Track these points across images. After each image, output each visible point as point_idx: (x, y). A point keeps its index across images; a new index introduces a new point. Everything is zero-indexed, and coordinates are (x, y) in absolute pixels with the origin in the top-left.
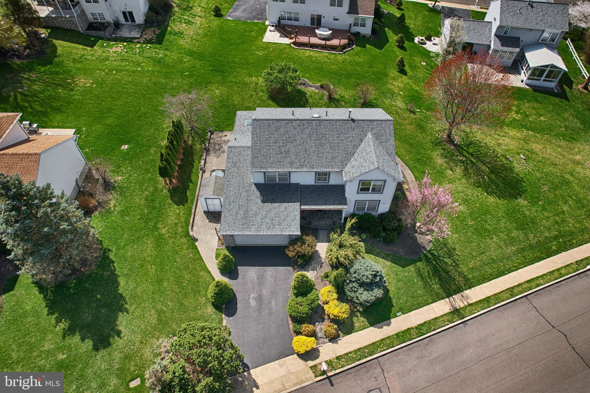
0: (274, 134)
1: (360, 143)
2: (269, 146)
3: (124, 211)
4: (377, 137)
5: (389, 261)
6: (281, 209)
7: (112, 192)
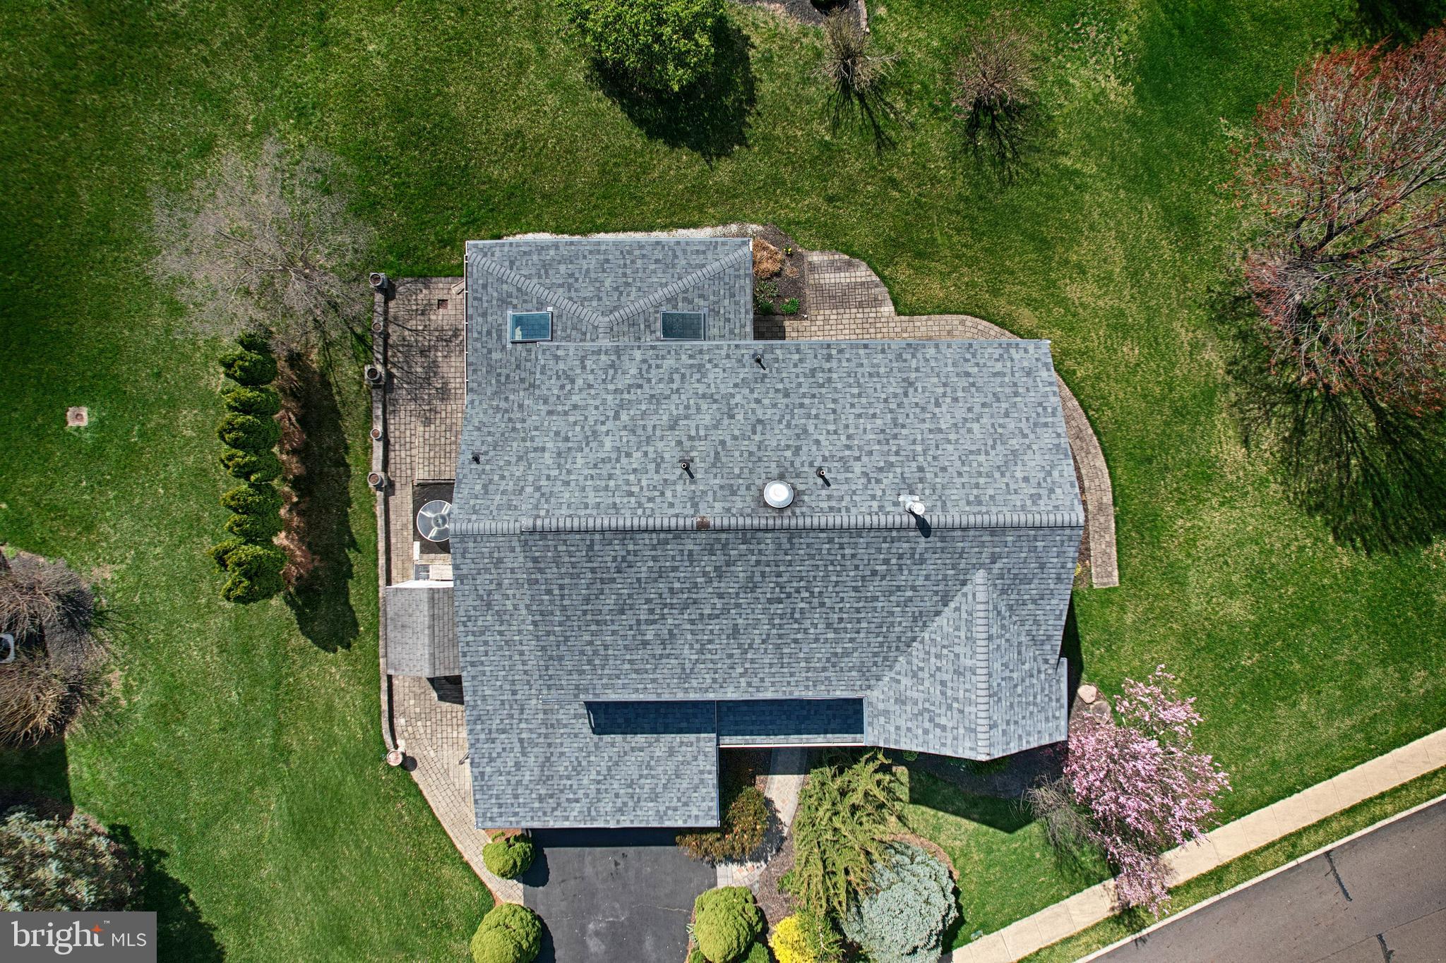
0: (613, 580)
1: (940, 608)
2: (598, 623)
3: (164, 706)
4: (1009, 584)
5: (974, 820)
6: (658, 754)
7: (100, 632)
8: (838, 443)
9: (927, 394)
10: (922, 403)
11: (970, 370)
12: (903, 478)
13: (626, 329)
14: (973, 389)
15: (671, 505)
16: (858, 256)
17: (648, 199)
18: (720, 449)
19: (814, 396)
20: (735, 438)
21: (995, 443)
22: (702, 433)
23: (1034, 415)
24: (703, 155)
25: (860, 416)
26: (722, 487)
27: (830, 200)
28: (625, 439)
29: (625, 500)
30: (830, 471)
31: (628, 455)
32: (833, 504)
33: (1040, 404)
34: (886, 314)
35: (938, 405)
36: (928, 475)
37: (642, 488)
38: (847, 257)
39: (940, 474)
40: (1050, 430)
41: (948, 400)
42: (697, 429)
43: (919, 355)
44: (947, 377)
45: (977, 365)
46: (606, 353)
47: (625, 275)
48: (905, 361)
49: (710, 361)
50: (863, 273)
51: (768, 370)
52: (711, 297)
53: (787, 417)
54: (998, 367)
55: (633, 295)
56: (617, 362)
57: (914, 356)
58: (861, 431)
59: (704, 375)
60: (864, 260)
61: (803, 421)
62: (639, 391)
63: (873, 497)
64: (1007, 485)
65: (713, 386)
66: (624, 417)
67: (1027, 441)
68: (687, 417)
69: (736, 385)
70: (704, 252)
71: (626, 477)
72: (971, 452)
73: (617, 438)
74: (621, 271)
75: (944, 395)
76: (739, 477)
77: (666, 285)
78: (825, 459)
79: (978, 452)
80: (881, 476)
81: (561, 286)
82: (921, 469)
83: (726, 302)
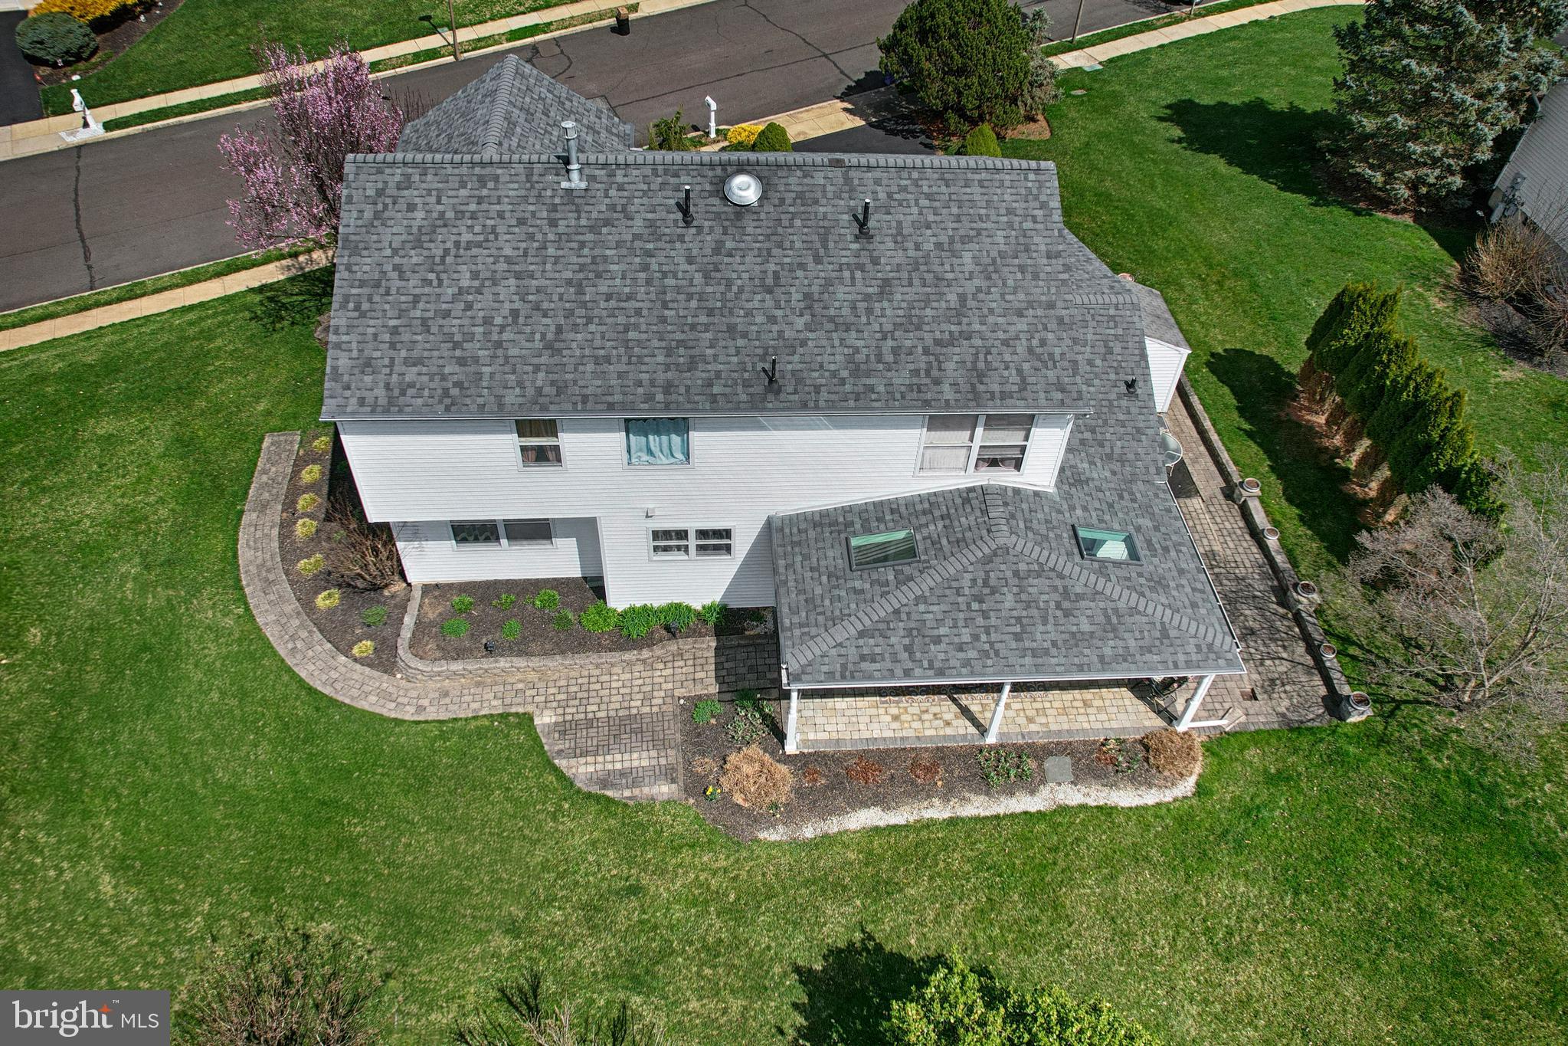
7: (1479, 333)
8: (663, 260)
9: (528, 329)
10: (537, 316)
11: (457, 369)
12: (578, 212)
13: (968, 534)
14: (458, 338)
15: (877, 182)
16: (589, 796)
17: (967, 867)
18: (822, 252)
19: (693, 327)
20: (802, 266)
21: (443, 258)
22: (847, 274)
23: (376, 298)
24: (879, 948)
25: (630, 297)
26: (816, 202)
27: (634, 890)
28: (947, 267)
29: (935, 189)
30: (675, 221)
31: (939, 246)
32: (673, 180)
33: (363, 315)
34: (547, 712)
35: (515, 313)
36: (545, 214)
37: (917, 204)
38: (609, 793)
39: (527, 215)
40: (359, 275)
41: (498, 321)
42: (853, 278)
43: (530, 391)
44: (494, 357)
45: (444, 378)
46: (992, 393)
47: (985, 615)
48: (553, 383)
49: (843, 382)
50: (582, 770)
51: (759, 368)
52: (843, 593)
53: (730, 295)
54: (411, 374)
55: (966, 582)
56: (975, 380)
57: (539, 391)
58: (629, 275)
59: (850, 360)
60: (579, 791)
61: (709, 289)
62: (938, 335)
63: (621, 188)
64: (439, 202)
65: (837, 343)
66: (952, 298)
67: (397, 260)
68: (867, 298)
69: (804, 343)
70: (863, 658)
71: (938, 218)
72: (479, 245)
73: (957, 269)
74: (993, 621)
75: (502, 328)
76: (794, 215)
77: (918, 600)
78: (681, 238)
79: (469, 245)
80: (608, 215)
81: (1080, 597)
82: (553, 223)
83: (818, 591)
